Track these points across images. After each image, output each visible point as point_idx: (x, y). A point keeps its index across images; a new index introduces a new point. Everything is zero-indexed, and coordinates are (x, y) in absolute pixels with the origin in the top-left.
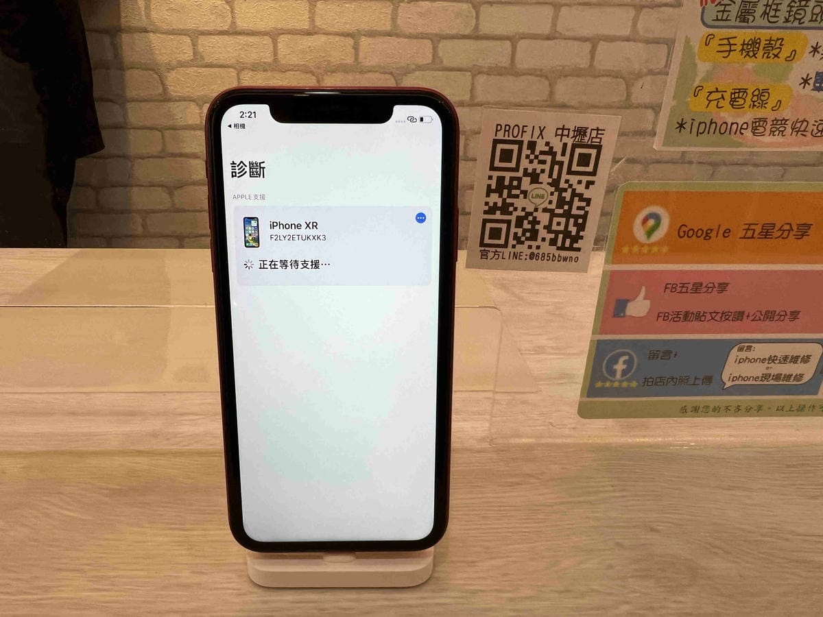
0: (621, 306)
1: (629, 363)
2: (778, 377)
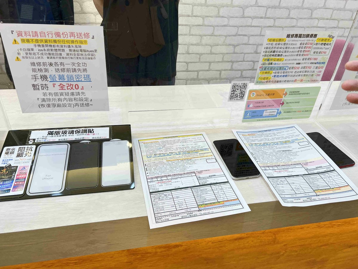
0: (249, 106)
1: (250, 114)
2: (271, 115)
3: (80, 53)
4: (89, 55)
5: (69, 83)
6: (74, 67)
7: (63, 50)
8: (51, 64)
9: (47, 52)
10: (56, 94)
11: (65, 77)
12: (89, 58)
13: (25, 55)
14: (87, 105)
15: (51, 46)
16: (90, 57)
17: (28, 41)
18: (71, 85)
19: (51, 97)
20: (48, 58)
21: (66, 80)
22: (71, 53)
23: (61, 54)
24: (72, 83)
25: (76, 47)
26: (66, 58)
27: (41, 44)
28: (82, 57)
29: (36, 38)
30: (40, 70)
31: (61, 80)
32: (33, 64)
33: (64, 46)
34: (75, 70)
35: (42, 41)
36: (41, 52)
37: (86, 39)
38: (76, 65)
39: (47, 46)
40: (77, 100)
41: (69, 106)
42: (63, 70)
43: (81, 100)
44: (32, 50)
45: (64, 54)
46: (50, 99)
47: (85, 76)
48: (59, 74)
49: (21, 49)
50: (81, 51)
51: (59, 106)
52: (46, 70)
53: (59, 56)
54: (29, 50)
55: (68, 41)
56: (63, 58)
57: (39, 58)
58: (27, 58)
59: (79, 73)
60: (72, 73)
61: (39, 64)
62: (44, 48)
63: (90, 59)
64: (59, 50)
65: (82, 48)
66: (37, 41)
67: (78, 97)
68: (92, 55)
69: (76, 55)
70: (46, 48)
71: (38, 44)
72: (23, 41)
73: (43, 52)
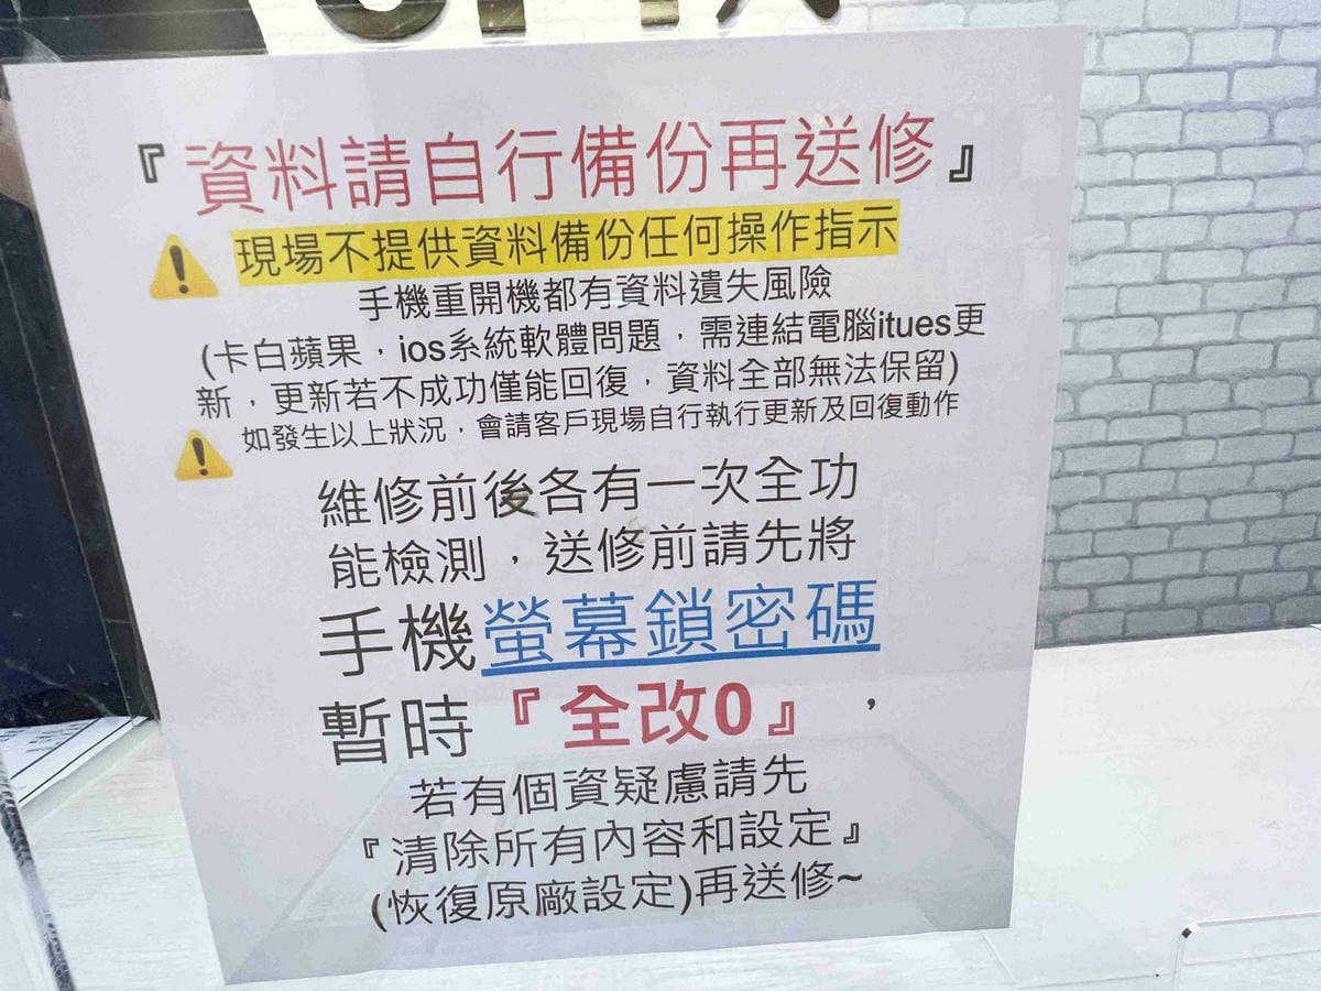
3: (812, 347)
4: (895, 366)
5: (668, 675)
6: (730, 510)
7: (646, 334)
8: (512, 496)
9: (486, 368)
10: (533, 790)
11: (637, 616)
12: (892, 406)
13: (267, 415)
14: (813, 881)
15: (524, 294)
16: (903, 388)
17: (305, 253)
18: (680, 690)
19: (486, 824)
20: (489, 427)
21: (643, 647)
22: (717, 354)
23: (615, 381)
24: (691, 674)
25: (778, 283)
26: (663, 417)
27: (429, 283)
28: (817, 392)
29: (388, 214)
30: (406, 561)
31: (592, 653)
32: (341, 502)
33: (661, 284)
34: (730, 543)
35: (438, 242)
36: (429, 369)
37: (886, 191)
38: (752, 486)
39: (486, 296)
40: (725, 840)
41: (648, 896)
42: (621, 548)
43: (760, 831)
44: (344, 348)
45: (648, 380)
46: (473, 843)
47: (829, 598)
48: (575, 586)
49: (230, 354)
50: (824, 324)
51: (552, 900)
52: (464, 559)
53: (598, 402)
54: (308, 352)
55: (700, 230)
56: (634, 418)
57: (401, 431)
58: (288, 440)
59: (775, 572)
60: (701, 577)
61: (398, 498)
62: (452, 324)
63: (904, 410)
64: (607, 329)
65: (839, 300)
66: (392, 245)
67: (736, 805)
68: (930, 370)
69: (769, 377)
70: (477, 326)
71: (407, 280)
72: (257, 255)
73: (450, 368)
